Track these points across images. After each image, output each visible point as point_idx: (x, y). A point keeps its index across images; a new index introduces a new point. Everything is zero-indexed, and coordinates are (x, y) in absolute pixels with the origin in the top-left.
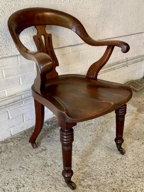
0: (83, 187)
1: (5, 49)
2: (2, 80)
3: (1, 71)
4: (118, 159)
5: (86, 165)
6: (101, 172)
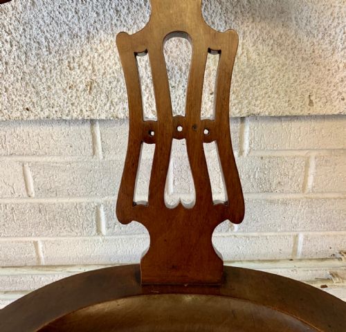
1: (18, 85)
2: (25, 201)
3: (19, 169)
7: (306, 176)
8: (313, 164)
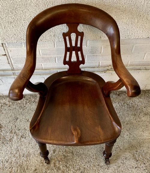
2: (39, 56)
3: (38, 50)
4: (99, 165)
7: (101, 50)
8: (103, 48)
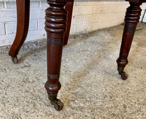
0: (73, 109)
4: (118, 84)
5: (78, 86)
6: (97, 95)
